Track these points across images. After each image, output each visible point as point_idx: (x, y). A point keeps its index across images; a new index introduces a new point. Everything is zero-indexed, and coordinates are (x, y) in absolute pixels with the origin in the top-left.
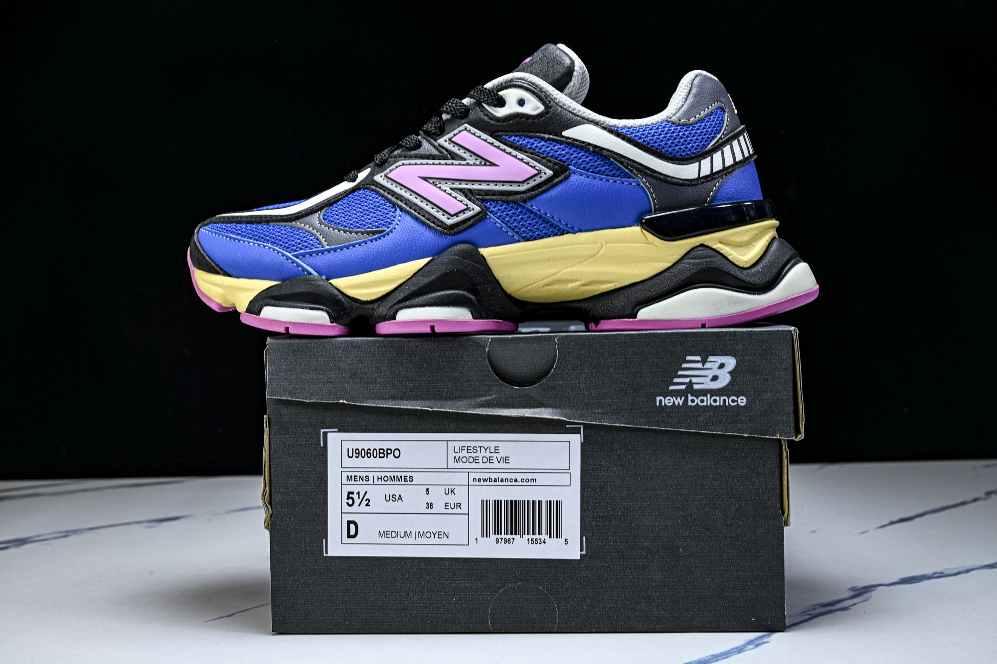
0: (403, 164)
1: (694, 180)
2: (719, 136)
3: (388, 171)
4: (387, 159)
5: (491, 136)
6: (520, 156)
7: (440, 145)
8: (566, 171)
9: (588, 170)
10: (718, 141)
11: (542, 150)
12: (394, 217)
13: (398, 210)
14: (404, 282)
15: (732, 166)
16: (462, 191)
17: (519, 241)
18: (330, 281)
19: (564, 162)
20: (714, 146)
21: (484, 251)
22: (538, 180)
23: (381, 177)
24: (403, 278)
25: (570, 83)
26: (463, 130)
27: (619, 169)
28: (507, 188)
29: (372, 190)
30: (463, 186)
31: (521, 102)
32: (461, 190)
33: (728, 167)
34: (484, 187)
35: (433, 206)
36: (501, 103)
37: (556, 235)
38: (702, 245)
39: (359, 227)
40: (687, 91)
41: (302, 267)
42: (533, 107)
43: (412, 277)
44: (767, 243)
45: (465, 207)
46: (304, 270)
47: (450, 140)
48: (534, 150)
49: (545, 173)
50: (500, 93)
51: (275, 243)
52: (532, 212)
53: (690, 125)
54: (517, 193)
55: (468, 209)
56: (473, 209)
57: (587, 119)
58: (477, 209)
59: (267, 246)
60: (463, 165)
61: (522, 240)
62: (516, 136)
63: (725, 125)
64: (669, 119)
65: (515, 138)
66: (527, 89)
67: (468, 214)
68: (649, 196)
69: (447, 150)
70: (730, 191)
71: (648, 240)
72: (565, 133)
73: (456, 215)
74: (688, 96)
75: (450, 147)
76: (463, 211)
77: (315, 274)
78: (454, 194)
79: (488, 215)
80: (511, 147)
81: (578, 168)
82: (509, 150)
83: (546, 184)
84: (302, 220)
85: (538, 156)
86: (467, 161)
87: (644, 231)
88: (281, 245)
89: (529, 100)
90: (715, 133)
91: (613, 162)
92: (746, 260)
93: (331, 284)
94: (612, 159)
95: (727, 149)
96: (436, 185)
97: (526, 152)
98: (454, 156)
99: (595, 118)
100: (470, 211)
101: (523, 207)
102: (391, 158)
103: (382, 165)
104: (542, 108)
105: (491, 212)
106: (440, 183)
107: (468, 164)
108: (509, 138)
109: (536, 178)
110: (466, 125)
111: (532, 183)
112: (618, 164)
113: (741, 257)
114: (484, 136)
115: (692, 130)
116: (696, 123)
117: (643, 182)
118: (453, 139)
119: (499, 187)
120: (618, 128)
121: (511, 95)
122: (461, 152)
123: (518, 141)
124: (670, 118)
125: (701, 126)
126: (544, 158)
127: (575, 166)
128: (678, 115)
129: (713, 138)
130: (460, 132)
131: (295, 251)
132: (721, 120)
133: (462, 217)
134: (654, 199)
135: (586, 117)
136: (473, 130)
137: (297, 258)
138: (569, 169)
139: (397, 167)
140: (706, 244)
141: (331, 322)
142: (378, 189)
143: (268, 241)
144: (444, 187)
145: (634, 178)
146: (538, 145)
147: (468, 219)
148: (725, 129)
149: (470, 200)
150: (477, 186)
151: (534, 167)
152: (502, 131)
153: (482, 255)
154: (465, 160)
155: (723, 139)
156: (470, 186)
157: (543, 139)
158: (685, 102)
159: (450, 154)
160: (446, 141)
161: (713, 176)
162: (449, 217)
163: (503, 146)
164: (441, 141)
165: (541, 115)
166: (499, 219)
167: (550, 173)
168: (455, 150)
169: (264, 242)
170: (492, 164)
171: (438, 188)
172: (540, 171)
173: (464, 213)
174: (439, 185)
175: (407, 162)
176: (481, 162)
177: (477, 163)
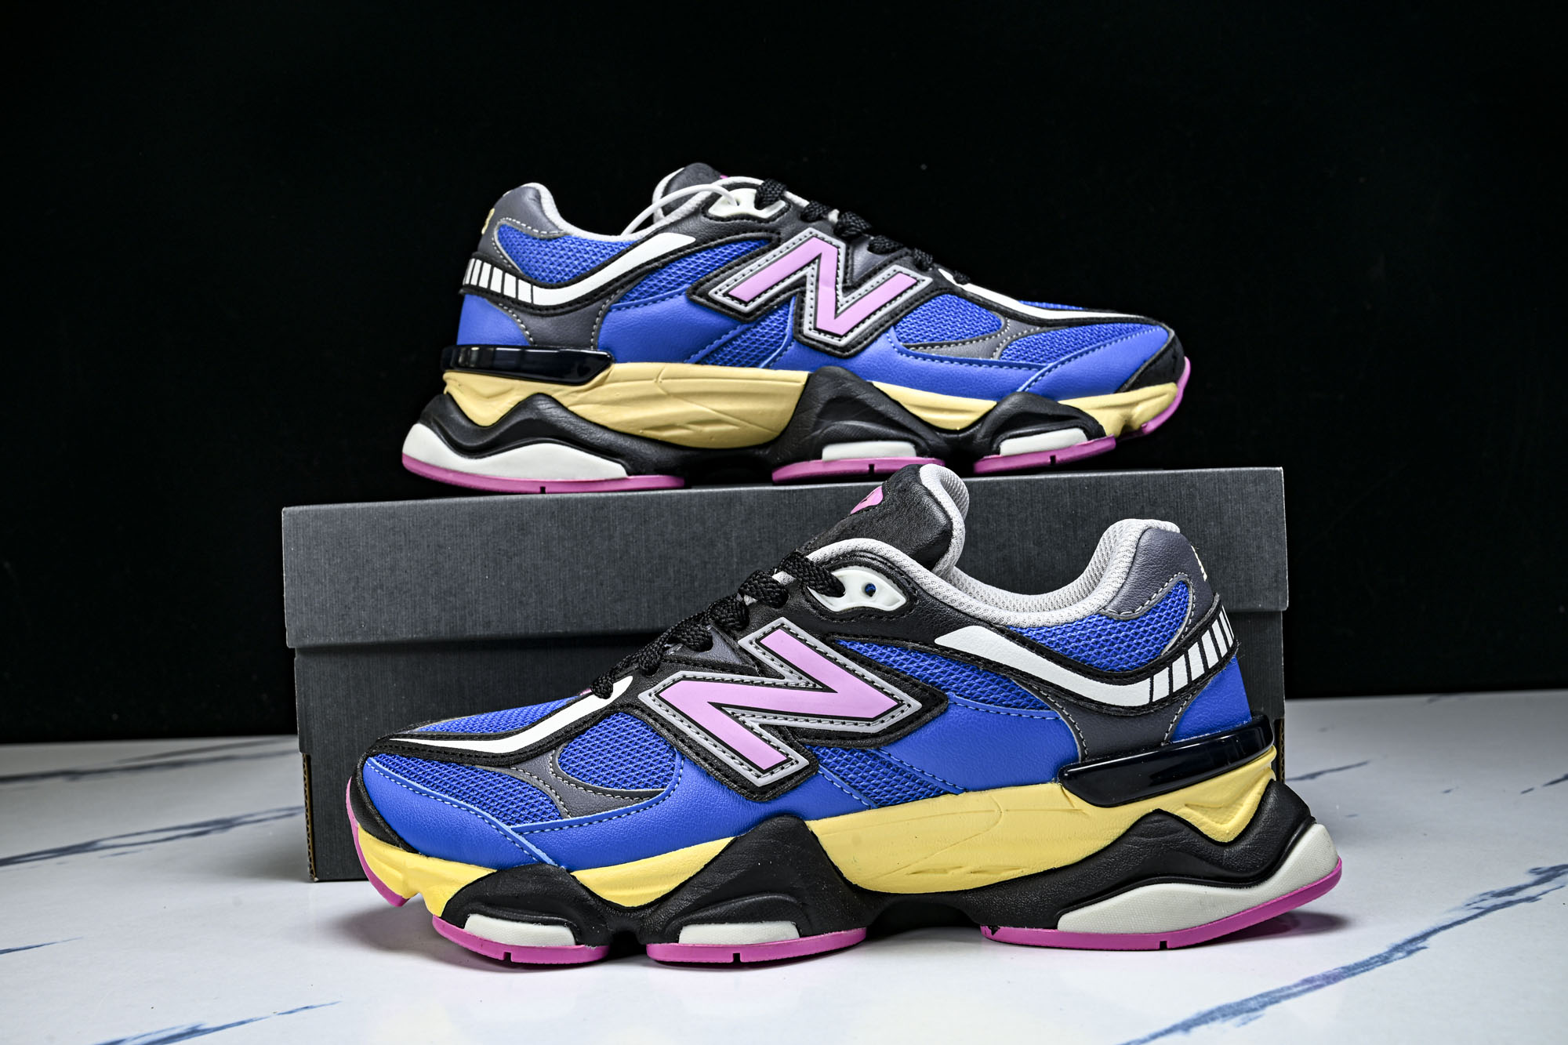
0: (685, 678)
1: (1143, 707)
2: (1180, 630)
3: (659, 686)
4: (659, 664)
5: (823, 640)
6: (870, 676)
7: (741, 649)
8: (942, 701)
9: (976, 699)
10: (1179, 639)
11: (904, 666)
12: (673, 769)
13: (678, 756)
14: (690, 879)
15: (1202, 677)
16: (778, 730)
17: (869, 808)
18: (572, 874)
19: (939, 687)
20: (1174, 649)
21: (814, 826)
22: (899, 716)
23: (650, 695)
24: (687, 871)
25: (946, 556)
26: (778, 628)
27: (1025, 695)
28: (849, 727)
29: (636, 717)
30: (780, 721)
31: (870, 590)
32: (776, 727)
33: (1197, 680)
34: (813, 724)
35: (734, 755)
36: (838, 590)
37: (928, 796)
38: (1158, 812)
39: (616, 785)
40: (1131, 560)
41: (529, 850)
42: (889, 598)
43: (702, 870)
44: (1260, 797)
45: (784, 758)
46: (532, 854)
47: (758, 641)
48: (891, 665)
49: (909, 706)
50: (836, 574)
51: (484, 804)
52: (890, 765)
53: (1136, 619)
54: (865, 736)
55: (789, 760)
56: (797, 762)
57: (973, 617)
58: (804, 762)
59: (473, 810)
60: (779, 686)
61: (874, 806)
62: (863, 643)
63: (1190, 609)
64: (1103, 611)
65: (861, 646)
66: (878, 570)
67: (790, 769)
68: (1074, 736)
69: (753, 658)
70: (1200, 718)
71: (1073, 807)
72: (939, 641)
73: (771, 770)
74: (1130, 568)
75: (758, 653)
76: (780, 765)
77: (550, 861)
78: (766, 735)
79: (820, 769)
80: (853, 659)
81: (961, 696)
82: (852, 665)
83: (910, 723)
84: (525, 765)
85: (898, 676)
86: (786, 680)
87: (1066, 792)
88: (495, 810)
89: (882, 588)
90: (1175, 626)
91: (1015, 684)
92: (1227, 832)
93: (574, 878)
94: (1014, 681)
95: (1194, 651)
96: (738, 717)
97: (879, 669)
98: (764, 670)
99: (986, 614)
100: (792, 764)
101: (876, 758)
102: (666, 661)
103: (650, 673)
104: (902, 600)
105: (826, 765)
106: (743, 715)
107: (786, 686)
108: (850, 645)
109: (896, 713)
110: (783, 619)
111: (889, 722)
112: (1023, 688)
113: (1219, 826)
114: (812, 640)
115: (1139, 627)
116: (1146, 615)
117: (1064, 715)
118: (762, 641)
119: (837, 726)
120: (1022, 628)
121: (853, 578)
122: (775, 665)
123: (866, 651)
124: (1104, 608)
125: (1152, 619)
126: (906, 680)
127: (955, 692)
128: (1115, 602)
129: (1172, 634)
130: (774, 629)
131: (518, 822)
132: (1184, 602)
133: (779, 774)
134: (1080, 741)
135: (972, 614)
136: (795, 628)
137: (521, 834)
138: (947, 698)
139: (674, 681)
140: (1164, 809)
141: (577, 943)
142: (645, 717)
143: (474, 799)
144: (749, 722)
145: (1049, 709)
146: (898, 658)
147: (790, 777)
148: (1190, 617)
149: (791, 746)
150: (801, 724)
151: (891, 696)
152: (840, 634)
153: (812, 832)
154: (782, 677)
155: (1187, 633)
156: (790, 722)
157: (905, 649)
158: (1126, 579)
159: (759, 666)
160: (751, 643)
161: (1173, 697)
162: (759, 773)
163: (842, 659)
164: (744, 642)
165: (901, 611)
166: (838, 775)
167: (917, 705)
168: (766, 659)
169: (467, 802)
170: (826, 689)
171: (743, 723)
172: (902, 701)
173: (783, 768)
174: (741, 718)
175: (689, 674)
176: (809, 683)
177: (801, 684)
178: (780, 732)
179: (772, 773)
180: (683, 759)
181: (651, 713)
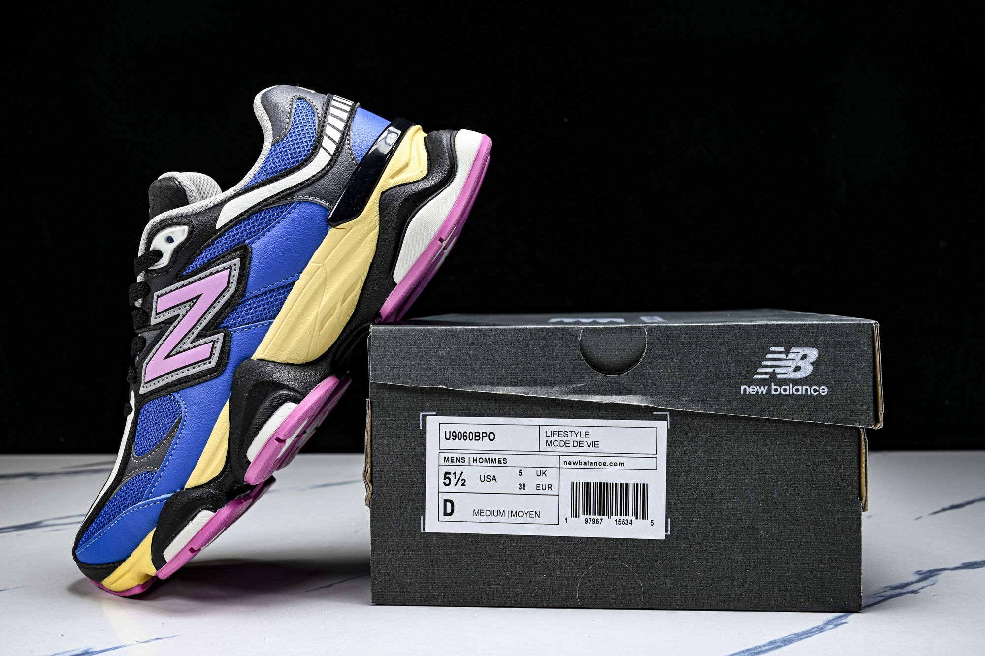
0: (147, 364)
2: (316, 118)
3: (143, 378)
4: (136, 371)
6: (208, 272)
9: (259, 231)
10: (319, 121)
12: (178, 401)
13: (175, 394)
14: (230, 433)
15: (346, 126)
16: (199, 336)
17: (271, 324)
19: (239, 244)
20: (320, 127)
21: (256, 356)
22: (236, 273)
23: (144, 387)
24: (226, 432)
25: (187, 193)
26: (157, 299)
27: (277, 208)
28: (223, 301)
30: (196, 332)
31: (170, 240)
33: (344, 129)
34: (209, 317)
35: (192, 366)
37: (288, 293)
38: (383, 193)
39: (164, 434)
42: (180, 233)
43: (230, 424)
45: (212, 343)
46: (161, 500)
47: (157, 314)
48: (212, 258)
49: (235, 265)
51: (125, 507)
52: (256, 297)
53: (289, 131)
55: (214, 342)
56: (219, 339)
57: (219, 204)
58: (221, 335)
59: (123, 514)
60: (182, 319)
61: (272, 320)
62: (192, 264)
64: (274, 142)
67: (219, 345)
68: (315, 202)
70: (362, 141)
71: (347, 229)
73: (212, 354)
74: (270, 117)
75: (162, 318)
76: (213, 347)
77: (170, 495)
78: (196, 344)
80: (196, 273)
82: (197, 277)
83: (243, 270)
84: (126, 473)
85: (219, 259)
86: (181, 315)
87: (337, 227)
88: (131, 503)
90: (312, 119)
91: (268, 208)
92: (422, 171)
93: (186, 489)
94: (265, 207)
95: (331, 120)
96: (180, 351)
97: (209, 265)
98: (170, 321)
99: (225, 196)
100: (218, 342)
101: (247, 300)
102: (137, 368)
103: (137, 380)
105: (232, 326)
106: (181, 348)
107: (184, 316)
108: (189, 270)
109: (233, 274)
110: (156, 293)
111: (234, 280)
112: (272, 206)
113: (416, 173)
114: (173, 287)
115: (294, 132)
116: (292, 125)
117: (301, 199)
118: (158, 312)
119: (218, 306)
122: (172, 314)
123: (196, 265)
124: (274, 140)
125: (297, 124)
127: (248, 239)
129: (314, 122)
130: (157, 302)
131: (142, 496)
133: (217, 352)
134: (320, 201)
136: (163, 291)
137: (149, 498)
138: (247, 245)
139: (145, 370)
140: (384, 190)
141: (215, 512)
142: (150, 397)
143: (120, 510)
144: (185, 347)
145: (293, 202)
147: (223, 348)
149: (210, 336)
150: (204, 323)
151: (224, 269)
152: (180, 271)
155: (321, 115)
156: (200, 328)
157: (208, 246)
158: (270, 121)
159: (168, 323)
160: (156, 318)
161: (340, 145)
162: (209, 361)
164: (153, 322)
166: (242, 325)
167: (237, 261)
168: (167, 316)
169: (119, 515)
170: (198, 298)
172: (230, 266)
173: (216, 348)
174: (181, 350)
175: (147, 360)
176: (191, 303)
177: (188, 308)
179: (214, 354)
180: (178, 393)
181: (150, 393)
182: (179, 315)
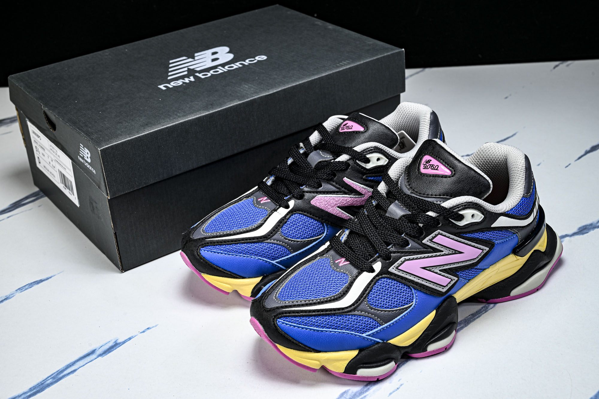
3: (396, 265)
6: (473, 244)
23: (393, 268)
28: (468, 263)
34: (457, 265)
47: (430, 240)
55: (451, 280)
56: (454, 280)
67: (452, 283)
75: (431, 245)
76: (449, 282)
78: (443, 273)
106: (433, 269)
107: (445, 254)
109: (482, 253)
110: (439, 231)
111: (480, 257)
114: (452, 236)
119: (465, 264)
130: (436, 235)
133: (450, 286)
136: (445, 233)
139: (403, 262)
144: (435, 271)
149: (451, 274)
150: (453, 266)
151: (480, 249)
156: (449, 267)
160: (427, 241)
162: (443, 287)
163: (462, 240)
164: (424, 241)
170: (460, 252)
171: (433, 272)
172: (483, 249)
175: (407, 258)
176: (453, 251)
177: (450, 253)
178: (446, 271)
179: (447, 286)
181: (395, 275)
182: (443, 251)
